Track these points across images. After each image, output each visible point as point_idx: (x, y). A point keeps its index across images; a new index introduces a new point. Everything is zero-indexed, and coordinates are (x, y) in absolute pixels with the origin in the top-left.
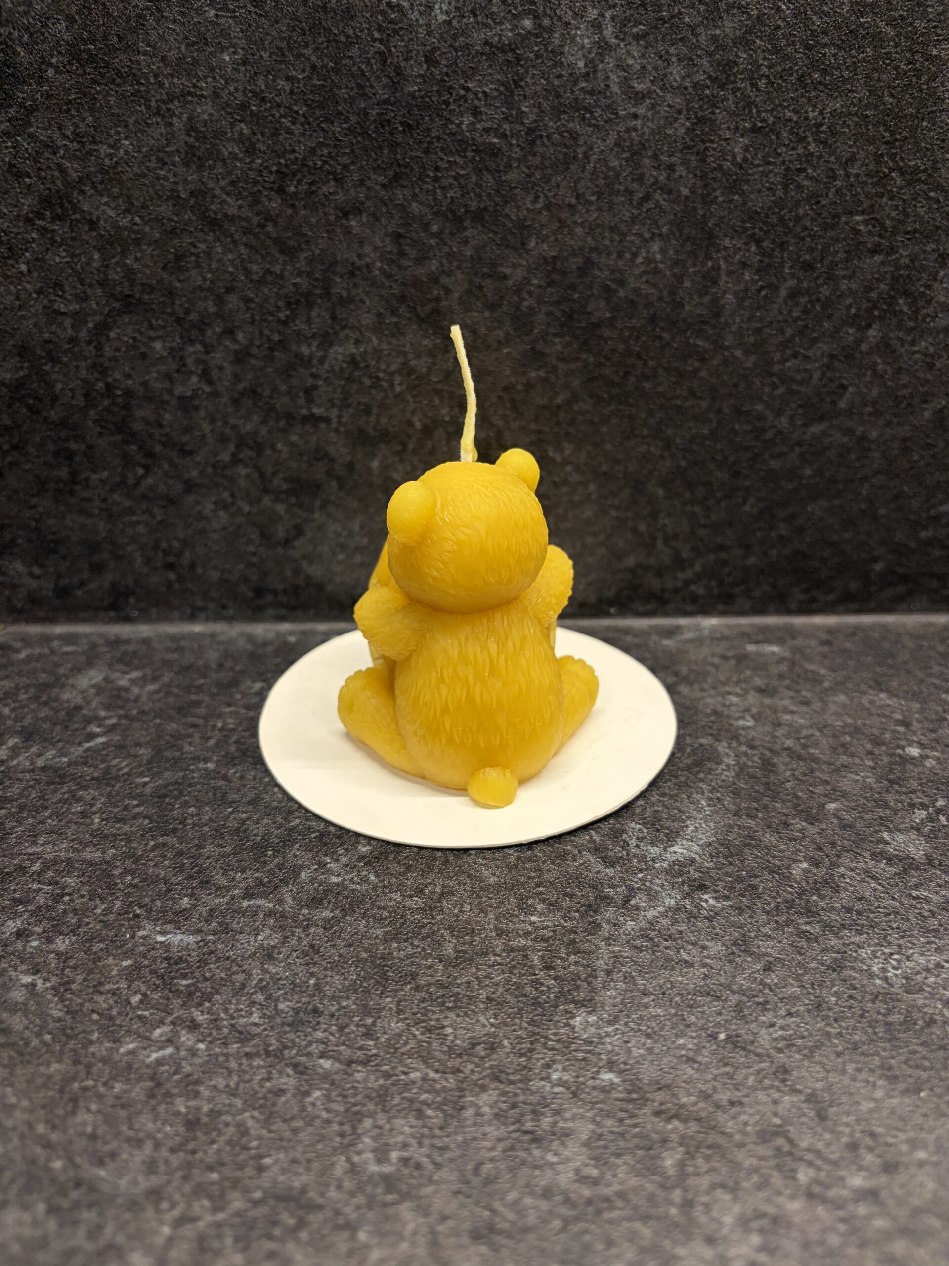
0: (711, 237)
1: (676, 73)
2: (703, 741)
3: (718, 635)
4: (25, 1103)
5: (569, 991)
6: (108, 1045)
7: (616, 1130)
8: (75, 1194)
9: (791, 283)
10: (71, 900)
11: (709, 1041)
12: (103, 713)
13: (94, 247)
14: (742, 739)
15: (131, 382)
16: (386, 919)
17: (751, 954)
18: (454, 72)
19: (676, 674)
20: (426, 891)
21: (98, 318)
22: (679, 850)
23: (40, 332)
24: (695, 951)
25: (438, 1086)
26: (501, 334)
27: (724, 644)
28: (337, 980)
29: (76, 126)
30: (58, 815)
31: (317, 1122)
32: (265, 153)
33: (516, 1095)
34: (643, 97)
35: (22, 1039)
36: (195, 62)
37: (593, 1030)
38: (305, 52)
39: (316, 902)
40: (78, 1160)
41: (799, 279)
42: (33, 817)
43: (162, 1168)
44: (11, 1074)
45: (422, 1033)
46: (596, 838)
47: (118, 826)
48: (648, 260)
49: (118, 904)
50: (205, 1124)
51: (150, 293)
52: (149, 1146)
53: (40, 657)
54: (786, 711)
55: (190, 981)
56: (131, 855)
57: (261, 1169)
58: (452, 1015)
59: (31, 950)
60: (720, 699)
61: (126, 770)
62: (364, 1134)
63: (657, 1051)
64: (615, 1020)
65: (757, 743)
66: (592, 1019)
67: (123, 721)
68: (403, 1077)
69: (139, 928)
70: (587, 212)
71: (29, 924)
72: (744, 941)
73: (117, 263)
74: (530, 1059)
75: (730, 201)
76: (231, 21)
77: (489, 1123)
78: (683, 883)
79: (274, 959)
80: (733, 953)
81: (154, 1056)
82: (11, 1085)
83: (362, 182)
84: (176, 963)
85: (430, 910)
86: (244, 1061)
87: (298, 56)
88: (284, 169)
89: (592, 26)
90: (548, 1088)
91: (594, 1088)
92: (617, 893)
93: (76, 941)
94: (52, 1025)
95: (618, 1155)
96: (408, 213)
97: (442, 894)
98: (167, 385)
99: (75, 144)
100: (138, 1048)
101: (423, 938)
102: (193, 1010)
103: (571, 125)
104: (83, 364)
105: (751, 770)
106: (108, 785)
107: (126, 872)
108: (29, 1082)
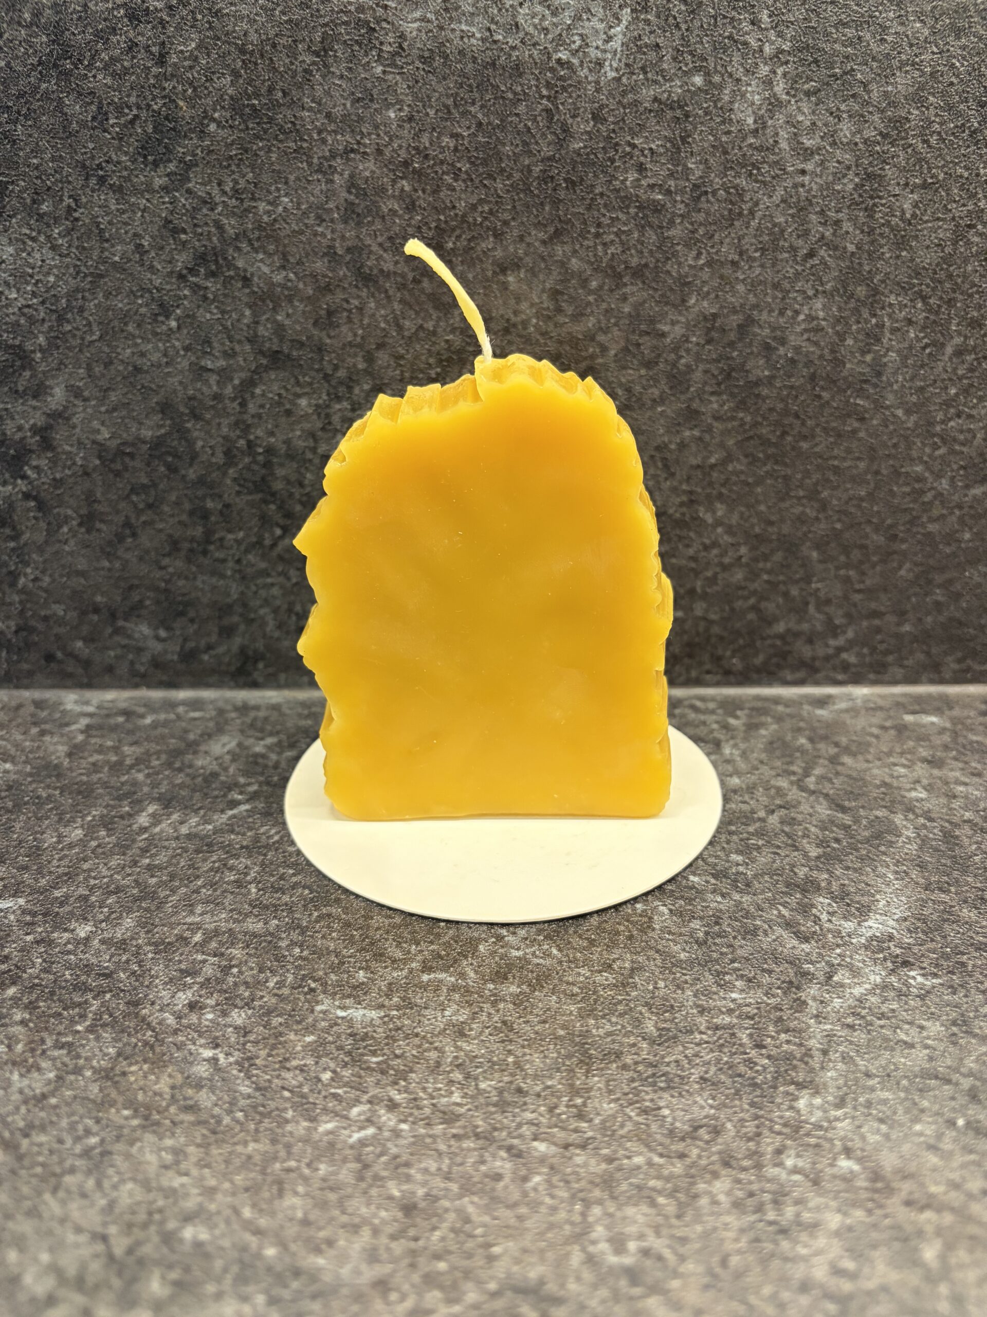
0: (875, 292)
1: (846, 129)
2: (879, 813)
3: (872, 705)
4: (227, 1185)
5: (786, 1071)
6: (306, 1124)
7: (868, 1220)
8: (295, 1285)
9: (958, 340)
10: (240, 972)
11: (948, 1128)
12: (242, 780)
13: (247, 304)
14: (917, 811)
15: (273, 440)
16: (577, 995)
17: (975, 1036)
18: (621, 128)
19: (837, 745)
20: (615, 966)
21: (243, 375)
22: (874, 925)
23: (185, 388)
24: (914, 1031)
25: (666, 1172)
26: (656, 392)
27: (879, 713)
28: (537, 1059)
29: (236, 182)
30: (212, 885)
31: (543, 1210)
32: (424, 209)
33: (750, 1183)
34: (812, 153)
35: (213, 1117)
36: (360, 119)
37: (819, 1114)
38: (472, 109)
39: (500, 976)
40: (293, 1247)
41: (966, 337)
42: (186, 886)
43: (384, 1256)
44: (207, 1154)
45: (638, 1115)
46: (785, 912)
47: (278, 895)
48: (811, 318)
49: (290, 978)
50: (423, 1210)
51: (300, 349)
52: (366, 1232)
53: (166, 723)
54: (958, 782)
55: (380, 1058)
56: (295, 926)
57: (491, 1259)
58: (666, 1095)
59: (207, 1023)
60: (887, 770)
61: (276, 838)
62: (598, 1221)
63: (894, 1137)
64: (841, 1103)
65: (933, 815)
66: (818, 1101)
67: (265, 788)
68: (625, 1161)
69: (317, 1003)
70: (750, 267)
71: (200, 996)
72: (964, 1021)
73: (268, 319)
74: (758, 1143)
75: (898, 257)
76: (398, 77)
77: (729, 1213)
78: (885, 959)
79: (465, 1036)
80: (954, 1034)
81: (356, 1136)
82: (208, 1166)
83: (521, 238)
84: (363, 1040)
85: (623, 985)
86: (452, 1142)
87: (464, 114)
88: (443, 226)
89: (764, 82)
90: (784, 1176)
91: (834, 1177)
92: (818, 969)
93: (253, 1015)
94: (242, 1103)
95: (874, 1246)
96: (567, 269)
97: (632, 970)
98: (311, 443)
99: (234, 200)
100: (337, 1127)
101: (621, 1015)
102: (389, 1088)
103: (738, 181)
104: (225, 422)
105: (934, 843)
106: (259, 853)
107: (293, 944)
108: (227, 1162)
